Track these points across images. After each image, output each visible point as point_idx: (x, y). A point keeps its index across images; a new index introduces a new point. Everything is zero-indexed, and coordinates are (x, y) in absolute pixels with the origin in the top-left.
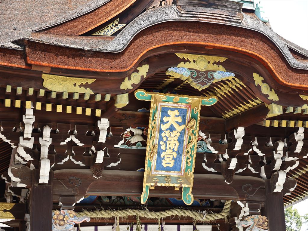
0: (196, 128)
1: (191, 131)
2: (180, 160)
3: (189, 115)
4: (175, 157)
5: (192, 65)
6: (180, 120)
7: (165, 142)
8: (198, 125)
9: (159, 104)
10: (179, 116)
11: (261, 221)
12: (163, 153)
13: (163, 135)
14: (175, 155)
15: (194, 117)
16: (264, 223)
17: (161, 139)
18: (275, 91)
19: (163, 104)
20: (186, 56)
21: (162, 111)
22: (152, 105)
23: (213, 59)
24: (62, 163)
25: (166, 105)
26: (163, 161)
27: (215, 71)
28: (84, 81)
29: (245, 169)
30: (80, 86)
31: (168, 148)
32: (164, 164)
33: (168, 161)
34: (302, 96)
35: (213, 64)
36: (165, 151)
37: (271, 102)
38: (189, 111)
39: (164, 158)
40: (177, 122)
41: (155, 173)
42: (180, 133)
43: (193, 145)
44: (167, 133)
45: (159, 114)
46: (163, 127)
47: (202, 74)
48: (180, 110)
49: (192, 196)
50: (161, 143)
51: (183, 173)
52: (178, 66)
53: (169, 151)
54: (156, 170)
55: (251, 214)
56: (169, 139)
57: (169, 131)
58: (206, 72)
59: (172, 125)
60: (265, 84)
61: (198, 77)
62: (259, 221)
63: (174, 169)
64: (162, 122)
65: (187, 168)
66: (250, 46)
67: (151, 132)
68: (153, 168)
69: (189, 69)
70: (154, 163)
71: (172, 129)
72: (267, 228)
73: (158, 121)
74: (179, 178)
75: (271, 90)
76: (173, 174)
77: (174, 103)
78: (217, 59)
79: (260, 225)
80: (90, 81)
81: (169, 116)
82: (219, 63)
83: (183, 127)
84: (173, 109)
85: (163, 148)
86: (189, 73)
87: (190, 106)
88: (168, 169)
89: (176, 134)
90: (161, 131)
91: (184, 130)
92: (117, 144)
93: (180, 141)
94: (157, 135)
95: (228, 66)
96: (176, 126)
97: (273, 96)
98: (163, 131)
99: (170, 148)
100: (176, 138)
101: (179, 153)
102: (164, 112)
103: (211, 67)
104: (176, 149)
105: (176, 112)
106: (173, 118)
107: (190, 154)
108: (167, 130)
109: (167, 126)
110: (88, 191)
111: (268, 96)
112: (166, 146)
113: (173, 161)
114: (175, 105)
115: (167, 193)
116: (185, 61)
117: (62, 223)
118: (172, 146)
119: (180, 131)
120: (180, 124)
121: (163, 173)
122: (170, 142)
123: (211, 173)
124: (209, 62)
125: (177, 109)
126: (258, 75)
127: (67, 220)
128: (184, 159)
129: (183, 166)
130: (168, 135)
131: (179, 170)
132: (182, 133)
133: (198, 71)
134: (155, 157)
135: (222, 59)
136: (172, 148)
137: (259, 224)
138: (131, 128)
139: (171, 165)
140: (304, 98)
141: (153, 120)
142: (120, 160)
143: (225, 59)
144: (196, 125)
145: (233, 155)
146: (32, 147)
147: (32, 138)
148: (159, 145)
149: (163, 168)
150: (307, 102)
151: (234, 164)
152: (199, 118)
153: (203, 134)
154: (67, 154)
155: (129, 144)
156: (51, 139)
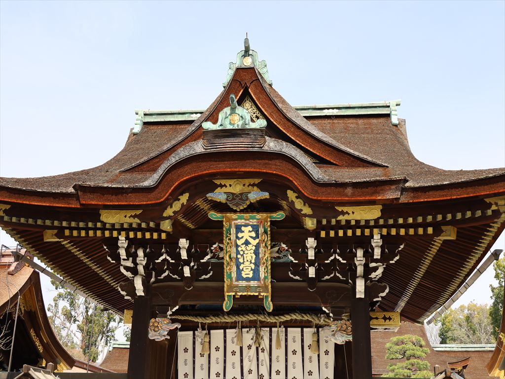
0: (267, 241)
1: (264, 244)
2: (259, 271)
3: (261, 230)
4: (253, 268)
5: (229, 189)
6: (253, 234)
7: (242, 255)
8: (269, 238)
9: (233, 222)
10: (252, 231)
11: (344, 326)
12: (242, 265)
13: (240, 249)
14: (253, 266)
15: (265, 232)
16: (347, 328)
17: (238, 253)
18: (309, 205)
19: (236, 222)
20: (223, 182)
21: (236, 229)
22: (224, 224)
23: (247, 181)
24: (162, 277)
25: (239, 222)
26: (243, 272)
27: (250, 193)
28: (133, 213)
29: (332, 275)
30: (130, 217)
31: (245, 260)
33: (247, 272)
34: (337, 208)
35: (248, 186)
36: (243, 263)
37: (305, 215)
38: (261, 226)
39: (243, 270)
40: (251, 237)
41: (236, 283)
42: (255, 246)
43: (266, 257)
44: (243, 247)
45: (233, 231)
46: (239, 242)
47: (237, 196)
48: (252, 226)
49: (271, 303)
50: (239, 256)
51: (262, 282)
52: (215, 192)
53: (247, 264)
54: (237, 280)
56: (246, 252)
57: (245, 245)
58: (241, 194)
59: (246, 240)
60: (299, 200)
61: (233, 199)
62: (342, 327)
63: (253, 279)
64: (237, 238)
65: (265, 278)
66: (274, 167)
67: (226, 247)
68: (234, 279)
69: (225, 193)
70: (234, 275)
71: (247, 243)
72: (350, 333)
73: (233, 237)
74: (258, 287)
75: (304, 205)
76: (253, 283)
77: (246, 220)
78: (252, 181)
79: (344, 331)
80: (139, 212)
81: (243, 232)
82: (253, 185)
83: (257, 241)
84: (246, 226)
85: (241, 260)
86: (225, 196)
87: (262, 222)
88: (248, 279)
89: (251, 248)
90: (237, 246)
91: (258, 243)
92: (203, 259)
93: (256, 253)
94: (234, 250)
95: (262, 187)
96: (251, 240)
97: (307, 210)
98: (239, 246)
99: (247, 261)
101: (257, 264)
102: (239, 229)
103: (246, 189)
104: (253, 261)
105: (250, 228)
106: (247, 233)
107: (265, 265)
108: (242, 244)
109: (243, 241)
110: (180, 301)
111: (301, 210)
112: (244, 259)
113: (252, 272)
114: (247, 222)
115: (251, 301)
116: (221, 186)
117: (156, 329)
118: (249, 258)
119: (255, 244)
120: (254, 239)
121: (243, 283)
122: (247, 255)
123: (297, 281)
124: (244, 185)
125: (250, 225)
126: (292, 192)
127: (161, 327)
128: (262, 269)
129: (262, 275)
130: (244, 249)
131: (259, 279)
132: (257, 246)
133: (233, 194)
134: (234, 269)
135: (257, 181)
136: (249, 261)
137: (342, 329)
138: (217, 244)
139: (251, 276)
140: (340, 209)
141: (227, 236)
142: (212, 272)
143: (260, 180)
144: (267, 238)
145: (311, 263)
146: (132, 265)
147: (131, 259)
148: (237, 259)
149: (244, 279)
150: (343, 213)
151: (312, 272)
152: (269, 233)
153: (284, 246)
154: (166, 269)
155: (218, 258)
156: (146, 258)
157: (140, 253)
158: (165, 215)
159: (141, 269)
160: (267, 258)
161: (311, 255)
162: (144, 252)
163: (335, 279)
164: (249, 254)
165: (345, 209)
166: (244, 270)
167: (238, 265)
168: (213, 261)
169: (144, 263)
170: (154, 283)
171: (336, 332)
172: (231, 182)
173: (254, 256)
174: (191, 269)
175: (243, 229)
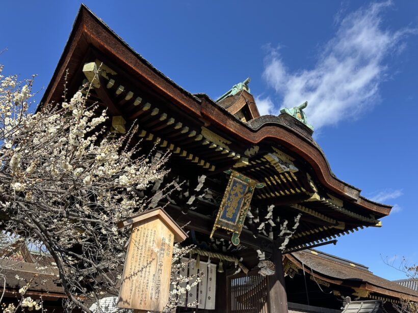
2: (236, 215)
3: (247, 190)
4: (234, 213)
8: (252, 197)
9: (234, 178)
12: (228, 208)
13: (231, 197)
17: (229, 199)
22: (231, 177)
25: (237, 180)
32: (227, 215)
38: (248, 187)
40: (240, 192)
45: (232, 183)
46: (232, 193)
49: (239, 240)
51: (236, 223)
54: (222, 218)
56: (233, 201)
57: (234, 196)
59: (237, 193)
63: (232, 220)
65: (239, 221)
67: (227, 193)
73: (230, 187)
76: (230, 223)
77: (241, 180)
88: (228, 219)
93: (239, 203)
94: (228, 196)
100: (237, 201)
101: (237, 211)
102: (235, 183)
105: (241, 186)
106: (238, 188)
107: (243, 213)
112: (231, 205)
113: (232, 215)
119: (240, 197)
121: (225, 221)
128: (239, 215)
129: (237, 219)
136: (233, 207)
160: (246, 209)
164: (235, 203)
166: (229, 212)
173: (237, 205)
175: (237, 185)
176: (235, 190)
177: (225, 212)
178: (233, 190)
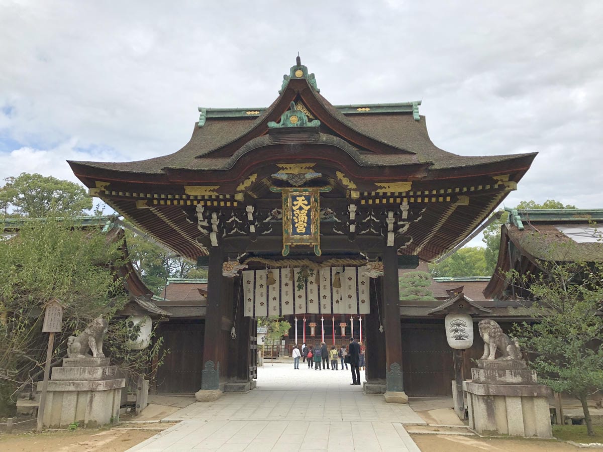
0: (317, 207)
1: (314, 210)
2: (310, 228)
3: (312, 199)
5: (289, 171)
6: (306, 202)
7: (297, 217)
8: (319, 205)
9: (290, 194)
10: (305, 200)
11: (377, 266)
13: (295, 213)
14: (306, 225)
15: (316, 201)
16: (380, 267)
17: (293, 215)
18: (353, 182)
19: (292, 194)
20: (284, 166)
21: (292, 198)
22: (283, 195)
23: (304, 165)
24: (232, 233)
25: (295, 194)
26: (297, 229)
27: (306, 173)
28: (212, 188)
29: (367, 231)
30: (209, 191)
31: (299, 220)
32: (298, 231)
33: (301, 228)
34: (376, 184)
35: (305, 169)
36: (298, 223)
37: (351, 189)
38: (312, 196)
39: (297, 227)
40: (304, 204)
41: (292, 237)
42: (307, 211)
44: (298, 212)
45: (290, 200)
46: (294, 208)
48: (305, 196)
49: (320, 250)
50: (294, 218)
51: (313, 236)
52: (278, 173)
53: (301, 223)
54: (293, 235)
55: (370, 261)
56: (300, 215)
57: (299, 210)
58: (299, 174)
59: (300, 206)
60: (346, 178)
61: (293, 178)
63: (306, 233)
65: (315, 233)
67: (284, 212)
68: (290, 234)
69: (287, 173)
70: (290, 231)
71: (301, 208)
72: (382, 270)
73: (289, 204)
74: (310, 239)
75: (350, 182)
76: (305, 237)
77: (300, 192)
78: (308, 165)
79: (377, 269)
80: (216, 187)
81: (298, 201)
82: (309, 168)
83: (309, 207)
84: (300, 196)
85: (296, 221)
86: (287, 176)
87: (313, 193)
88: (301, 234)
89: (304, 212)
90: (293, 211)
91: (310, 209)
92: (265, 220)
93: (308, 215)
94: (290, 213)
96: (304, 206)
97: (352, 186)
98: (295, 211)
99: (301, 221)
100: (305, 214)
101: (309, 223)
102: (294, 199)
103: (303, 171)
104: (306, 221)
105: (303, 198)
106: (301, 201)
107: (315, 224)
108: (297, 209)
109: (298, 207)
110: (247, 250)
111: (348, 186)
113: (305, 229)
115: (305, 249)
116: (283, 169)
117: (229, 269)
118: (302, 219)
119: (307, 209)
120: (307, 205)
121: (298, 237)
122: (301, 217)
123: (340, 234)
125: (303, 196)
126: (340, 172)
127: (232, 268)
128: (313, 227)
129: (313, 230)
130: (298, 213)
131: (310, 234)
132: (309, 211)
134: (291, 227)
135: (312, 165)
136: (303, 221)
138: (276, 209)
139: (304, 231)
140: (378, 184)
141: (285, 204)
142: (272, 229)
143: (314, 164)
144: (318, 205)
145: (352, 222)
146: (207, 225)
147: (206, 220)
148: (293, 220)
149: (298, 234)
150: (381, 188)
151: (352, 228)
152: (319, 201)
153: (330, 210)
154: (235, 227)
155: (277, 219)
156: (219, 220)
157: (214, 216)
158: (238, 189)
159: (215, 227)
160: (317, 218)
161: (352, 216)
162: (217, 215)
163: (370, 233)
164: (303, 216)
165: (383, 185)
166: (299, 227)
167: (294, 224)
168: (272, 221)
169: (217, 223)
170: (225, 237)
171: (371, 269)
172: (292, 165)
173: (306, 218)
174: (256, 227)
175: (298, 198)
176: (297, 205)
177: (294, 229)
178: (294, 205)
